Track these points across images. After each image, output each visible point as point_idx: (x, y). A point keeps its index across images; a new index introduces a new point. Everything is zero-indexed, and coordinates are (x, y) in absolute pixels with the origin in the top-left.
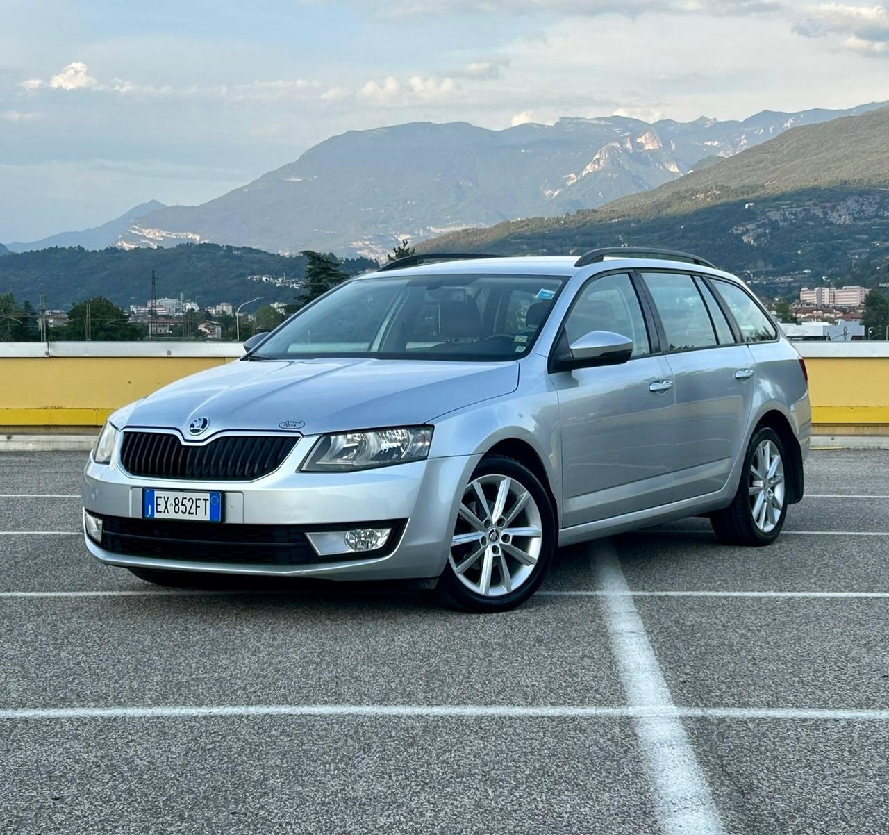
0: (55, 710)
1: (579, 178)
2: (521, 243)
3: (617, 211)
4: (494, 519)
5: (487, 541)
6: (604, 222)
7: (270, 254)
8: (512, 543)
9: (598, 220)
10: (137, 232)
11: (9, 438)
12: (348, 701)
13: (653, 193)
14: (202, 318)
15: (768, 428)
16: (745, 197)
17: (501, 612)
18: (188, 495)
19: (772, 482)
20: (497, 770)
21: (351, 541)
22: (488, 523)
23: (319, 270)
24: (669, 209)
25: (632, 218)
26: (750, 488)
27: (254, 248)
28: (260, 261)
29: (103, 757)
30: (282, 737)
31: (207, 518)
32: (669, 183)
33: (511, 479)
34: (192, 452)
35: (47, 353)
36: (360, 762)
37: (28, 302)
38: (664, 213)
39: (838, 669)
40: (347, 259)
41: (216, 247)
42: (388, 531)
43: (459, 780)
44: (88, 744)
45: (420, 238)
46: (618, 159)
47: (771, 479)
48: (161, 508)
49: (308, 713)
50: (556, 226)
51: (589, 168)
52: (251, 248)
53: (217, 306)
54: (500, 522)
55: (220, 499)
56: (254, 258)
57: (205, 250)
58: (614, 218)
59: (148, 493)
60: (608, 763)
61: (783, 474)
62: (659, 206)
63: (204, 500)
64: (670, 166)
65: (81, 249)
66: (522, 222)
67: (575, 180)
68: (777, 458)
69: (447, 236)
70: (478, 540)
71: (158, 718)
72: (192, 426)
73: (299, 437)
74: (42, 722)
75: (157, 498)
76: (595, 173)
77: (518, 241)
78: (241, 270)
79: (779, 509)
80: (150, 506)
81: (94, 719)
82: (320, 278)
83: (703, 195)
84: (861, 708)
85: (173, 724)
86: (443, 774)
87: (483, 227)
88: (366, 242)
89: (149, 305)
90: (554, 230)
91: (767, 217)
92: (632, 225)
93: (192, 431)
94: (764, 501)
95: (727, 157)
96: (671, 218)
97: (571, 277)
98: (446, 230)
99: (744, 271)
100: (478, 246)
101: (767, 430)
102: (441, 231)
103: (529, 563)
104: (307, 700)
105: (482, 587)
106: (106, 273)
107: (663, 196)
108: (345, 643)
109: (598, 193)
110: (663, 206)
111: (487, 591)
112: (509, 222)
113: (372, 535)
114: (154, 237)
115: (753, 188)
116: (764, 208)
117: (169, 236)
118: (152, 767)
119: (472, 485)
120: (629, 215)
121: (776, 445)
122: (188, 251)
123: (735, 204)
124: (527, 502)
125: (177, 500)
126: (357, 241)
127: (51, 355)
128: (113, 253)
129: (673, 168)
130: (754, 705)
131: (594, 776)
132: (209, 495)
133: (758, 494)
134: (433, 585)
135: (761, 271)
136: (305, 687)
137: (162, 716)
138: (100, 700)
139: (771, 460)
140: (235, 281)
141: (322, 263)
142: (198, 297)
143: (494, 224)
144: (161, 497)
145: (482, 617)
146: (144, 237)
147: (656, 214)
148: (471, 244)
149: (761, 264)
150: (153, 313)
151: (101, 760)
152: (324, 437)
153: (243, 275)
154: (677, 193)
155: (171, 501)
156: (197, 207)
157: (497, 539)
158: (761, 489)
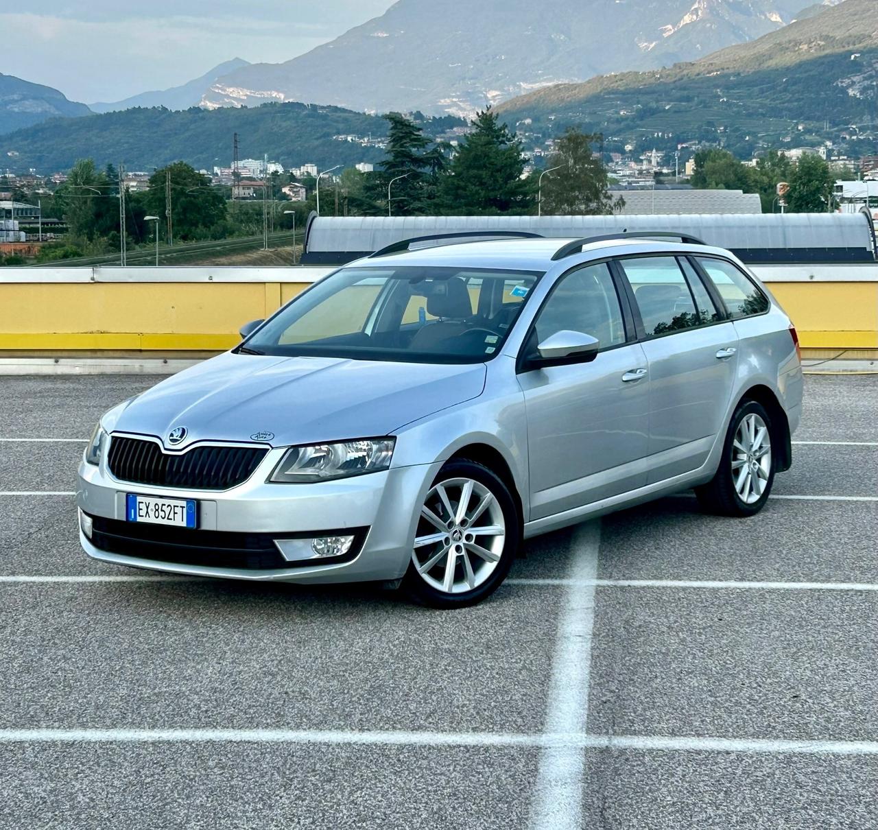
0: (21, 731)
1: (676, 29)
2: (613, 99)
3: (715, 63)
4: (458, 520)
5: (451, 541)
6: (701, 76)
7: (355, 113)
8: (475, 543)
9: (695, 74)
10: (220, 91)
11: (57, 362)
12: (288, 723)
13: (755, 43)
14: (287, 180)
15: (753, 402)
16: (851, 47)
17: (464, 607)
18: (167, 502)
19: (758, 454)
20: (398, 813)
21: (319, 547)
22: (451, 524)
23: (401, 135)
24: (771, 61)
25: (731, 71)
26: (733, 462)
27: (339, 106)
28: (346, 120)
29: (51, 792)
30: (216, 770)
31: (184, 524)
32: (770, 33)
33: (474, 481)
34: (171, 460)
35: (93, 279)
36: (278, 801)
37: (111, 165)
38: (766, 65)
39: (755, 685)
40: (434, 117)
41: (300, 106)
42: (352, 538)
43: (360, 825)
44: (42, 774)
45: (509, 94)
46: (718, 9)
47: (756, 451)
48: (143, 513)
49: (247, 740)
50: (652, 80)
51: (687, 19)
52: (336, 107)
53: (302, 167)
54: (463, 523)
55: (196, 507)
56: (340, 117)
57: (289, 109)
58: (712, 71)
59: (131, 498)
60: (500, 805)
61: (770, 445)
62: (760, 58)
63: (181, 507)
64: (772, 16)
65: (165, 109)
66: (616, 76)
67: (672, 32)
68: (763, 430)
69: (539, 91)
70: (441, 541)
71: (111, 743)
72: (172, 435)
73: (269, 449)
74: (7, 747)
75: (139, 503)
76: (693, 24)
77: (612, 96)
78: (326, 130)
79: (765, 479)
80: (133, 511)
81: (54, 743)
82: (402, 142)
83: (806, 45)
84: (758, 738)
85: (123, 751)
86: (347, 817)
87: (575, 82)
88: (454, 100)
89: (233, 166)
90: (650, 84)
91: (874, 69)
92: (732, 78)
93: (171, 440)
94: (749, 473)
95: (832, 5)
96: (772, 70)
97: (545, 272)
98: (537, 86)
99: (849, 126)
100: (570, 101)
101: (752, 404)
102: (532, 87)
103: (492, 560)
104: (252, 723)
105: (446, 585)
106: (187, 134)
107: (764, 48)
108: (307, 648)
109: (696, 45)
110: (764, 58)
111: (450, 588)
112: (602, 77)
113: (337, 541)
114: (238, 96)
115: (860, 38)
116: (871, 59)
117: (252, 95)
118: (92, 805)
119: (436, 489)
120: (728, 68)
121: (763, 419)
122: (272, 110)
123: (841, 55)
124: (490, 503)
125: (157, 506)
126: (445, 98)
127: (96, 280)
128: (196, 112)
129: (775, 18)
130: (660, 733)
131: (482, 821)
132: (185, 502)
133: (742, 467)
134: (397, 585)
135: (868, 126)
136: (254, 706)
137: (115, 741)
138: (64, 721)
139: (756, 432)
140: (320, 141)
141: (405, 128)
142: (282, 158)
143: (587, 79)
144: (142, 503)
145: (444, 613)
146: (227, 96)
147: (756, 67)
148: (563, 100)
149: (867, 118)
150: (236, 175)
151: (48, 795)
152: (292, 450)
153: (328, 135)
154: (780, 44)
155: (152, 507)
156: (282, 64)
157: (460, 539)
158: (745, 462)
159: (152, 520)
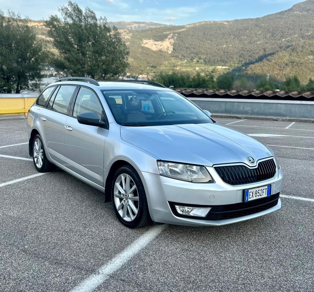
18: (260, 189)
31: (266, 196)
55: (270, 188)
63: (265, 189)
75: (250, 192)
80: (246, 197)
125: (256, 192)
132: (267, 186)
159: (255, 198)
